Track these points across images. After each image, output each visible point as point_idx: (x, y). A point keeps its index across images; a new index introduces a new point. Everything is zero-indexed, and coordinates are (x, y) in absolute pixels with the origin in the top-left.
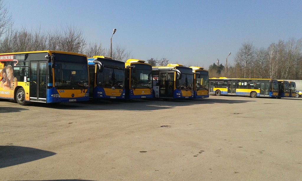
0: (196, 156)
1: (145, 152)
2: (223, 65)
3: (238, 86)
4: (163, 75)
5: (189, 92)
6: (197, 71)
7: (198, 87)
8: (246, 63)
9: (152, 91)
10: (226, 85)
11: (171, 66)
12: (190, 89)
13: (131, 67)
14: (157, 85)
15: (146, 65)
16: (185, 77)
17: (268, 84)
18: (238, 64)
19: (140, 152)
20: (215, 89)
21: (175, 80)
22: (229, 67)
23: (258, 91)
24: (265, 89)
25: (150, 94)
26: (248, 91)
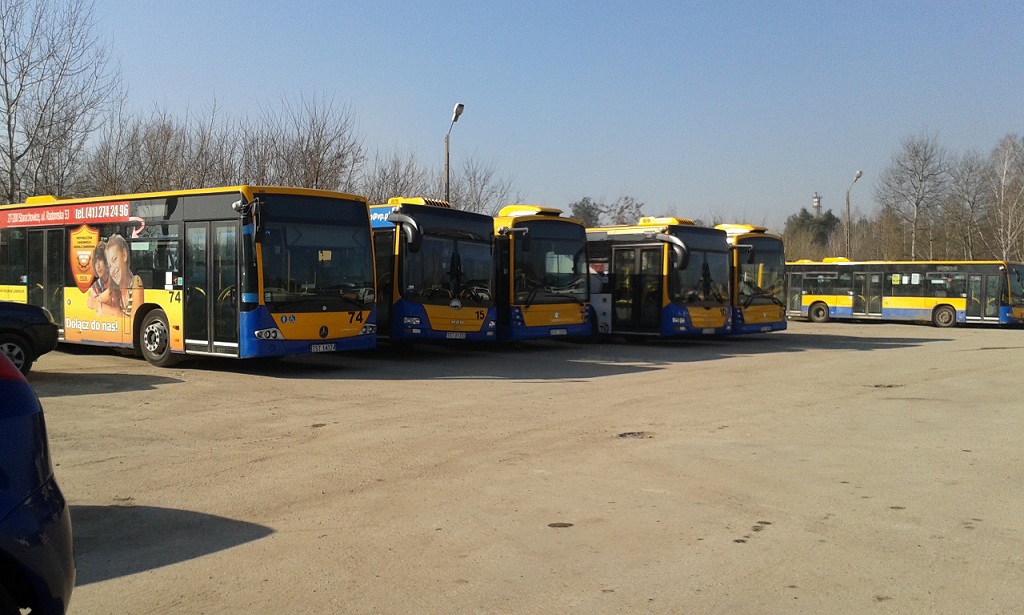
0: (743, 541)
1: (566, 526)
2: (836, 214)
3: (888, 289)
4: (625, 255)
5: (716, 311)
6: (741, 240)
7: (747, 292)
8: (917, 204)
9: (587, 311)
10: (845, 286)
11: (652, 225)
12: (720, 301)
13: (515, 232)
14: (605, 289)
15: (566, 223)
16: (701, 262)
17: (995, 279)
18: (889, 208)
19: (550, 525)
20: (808, 300)
21: (665, 273)
22: (856, 222)
23: (959, 304)
24: (983, 296)
25: (581, 321)
26: (924, 304)
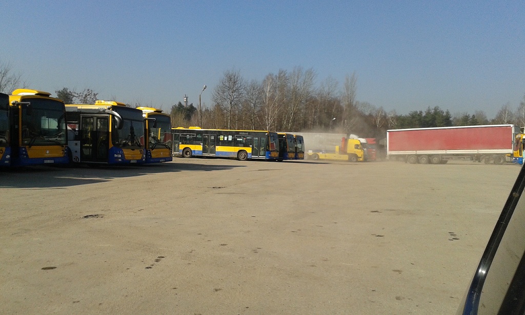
0: (150, 268)
1: (52, 268)
2: (195, 106)
3: (218, 142)
4: (88, 120)
5: (137, 152)
6: (150, 115)
7: (153, 142)
8: (231, 103)
9: (66, 150)
10: (199, 141)
11: (103, 105)
12: (139, 146)
13: (22, 104)
14: (76, 138)
15: (53, 101)
16: (130, 126)
17: (264, 139)
18: (218, 105)
19: (43, 269)
20: (182, 147)
21: (110, 131)
22: (204, 110)
23: (249, 150)
24: (259, 146)
25: (62, 156)
26: (234, 150)
